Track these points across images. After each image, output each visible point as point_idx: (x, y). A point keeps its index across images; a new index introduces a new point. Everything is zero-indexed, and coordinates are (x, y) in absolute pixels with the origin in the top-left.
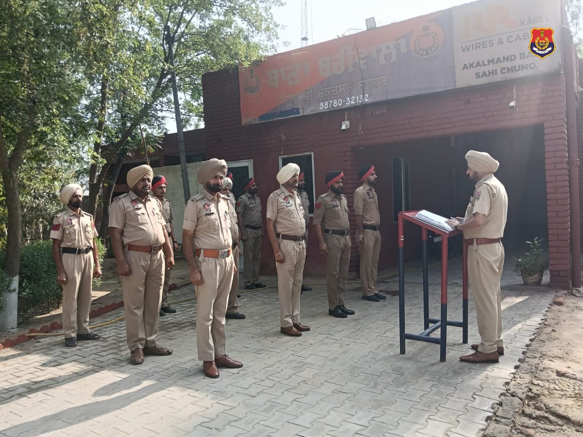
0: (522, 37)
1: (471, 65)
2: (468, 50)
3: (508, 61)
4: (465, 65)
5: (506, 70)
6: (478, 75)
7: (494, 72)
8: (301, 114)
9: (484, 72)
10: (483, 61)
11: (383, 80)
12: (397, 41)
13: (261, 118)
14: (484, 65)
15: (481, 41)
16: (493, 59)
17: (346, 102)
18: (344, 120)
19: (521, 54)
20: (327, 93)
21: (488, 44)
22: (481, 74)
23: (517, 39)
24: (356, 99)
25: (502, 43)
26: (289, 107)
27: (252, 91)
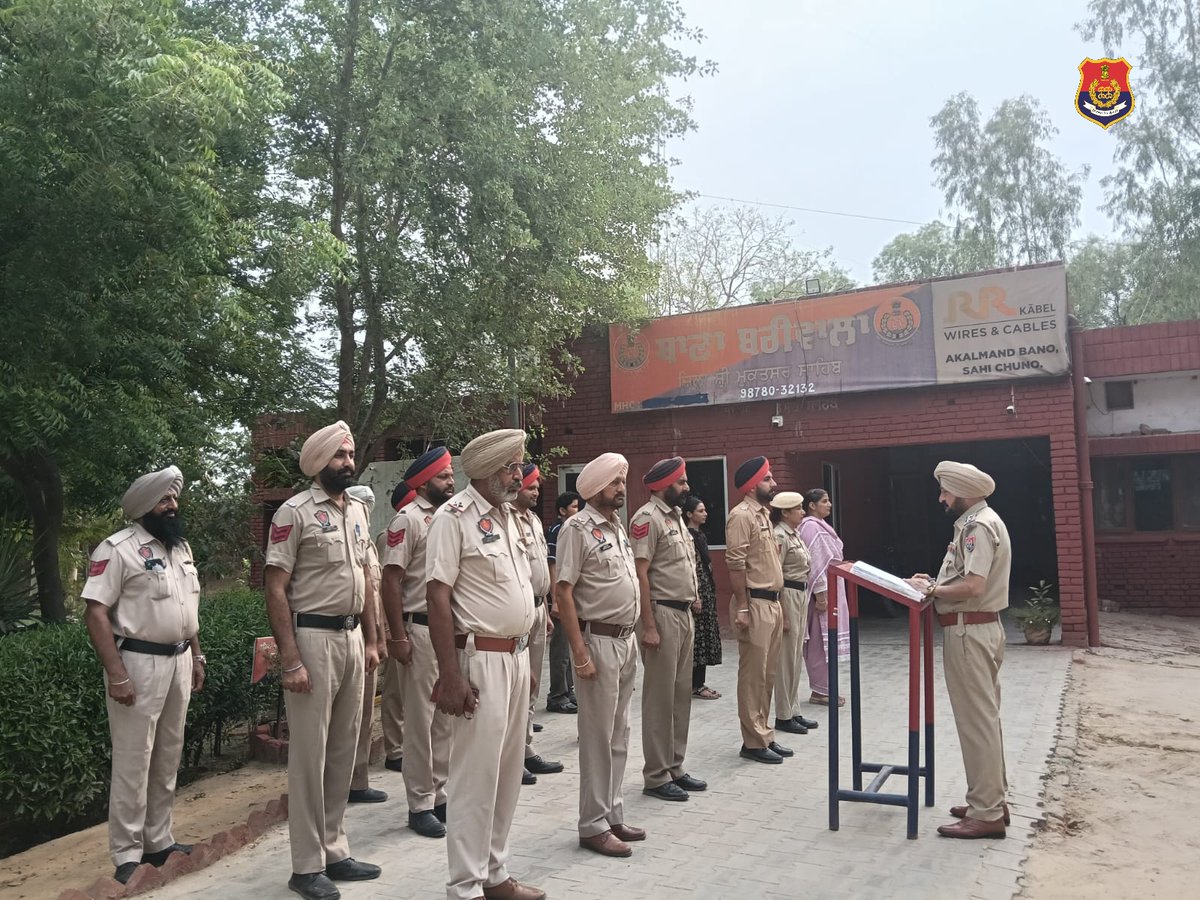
0: (1021, 327)
1: (958, 358)
2: (953, 338)
3: (1004, 355)
4: (950, 356)
5: (1002, 367)
6: (966, 372)
7: (987, 368)
8: (711, 403)
9: (974, 368)
10: (973, 354)
11: (836, 367)
12: (855, 317)
13: (645, 404)
14: (973, 359)
15: (970, 329)
16: (986, 353)
17: (780, 391)
18: (775, 415)
19: (1020, 349)
20: (752, 377)
21: (979, 333)
22: (970, 370)
23: (1015, 330)
24: (795, 389)
25: (997, 333)
26: (691, 391)
27: (632, 365)
